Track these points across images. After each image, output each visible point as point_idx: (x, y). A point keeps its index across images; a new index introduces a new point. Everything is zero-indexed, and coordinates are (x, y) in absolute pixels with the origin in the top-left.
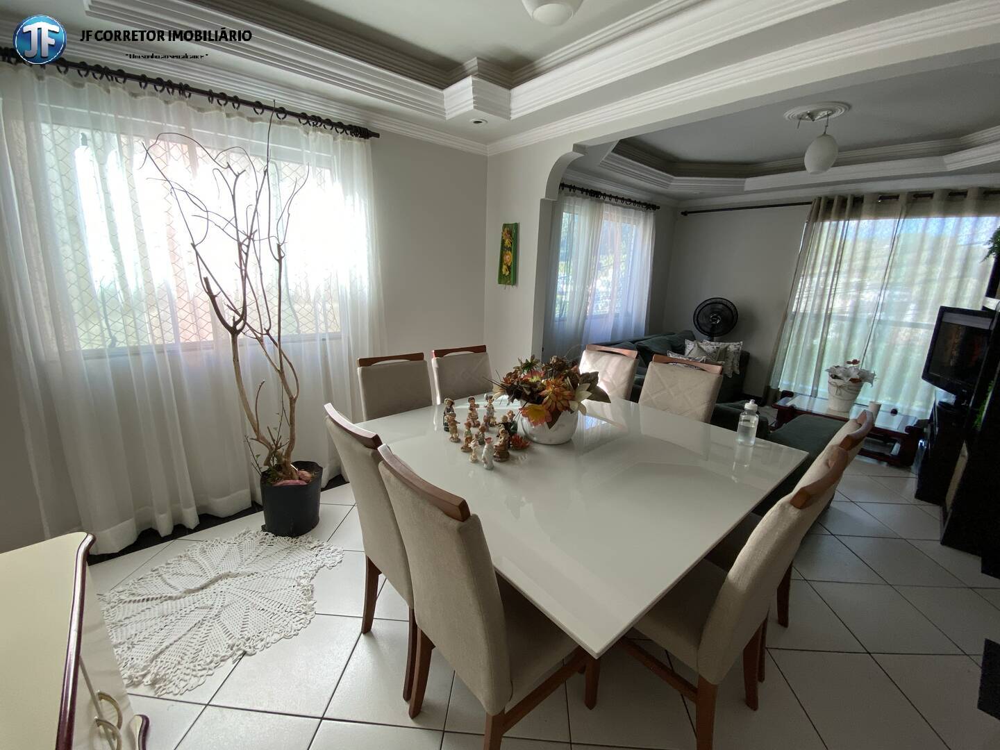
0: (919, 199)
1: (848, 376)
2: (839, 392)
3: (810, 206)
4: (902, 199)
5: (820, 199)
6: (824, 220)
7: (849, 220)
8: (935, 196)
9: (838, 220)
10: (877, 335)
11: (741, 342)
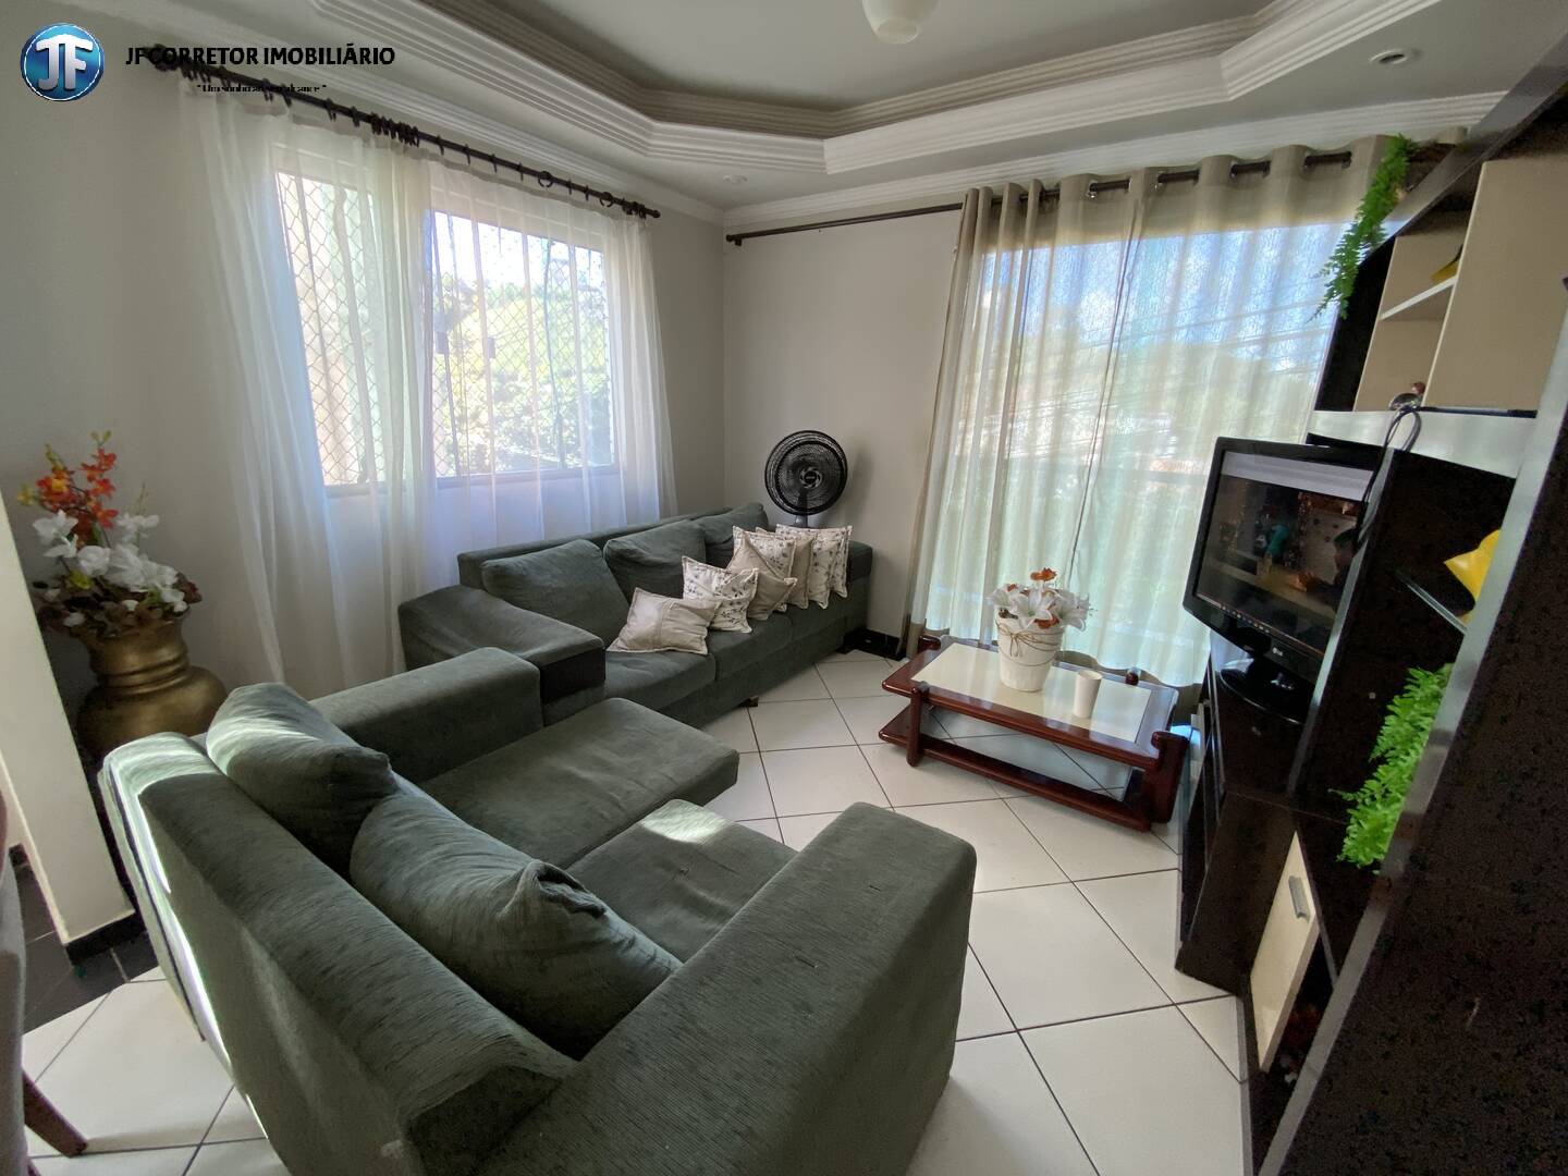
0: (1170, 186)
1: (1031, 614)
2: (1015, 649)
3: (957, 214)
4: (1136, 187)
5: (976, 193)
6: (985, 251)
7: (1033, 248)
8: (1203, 177)
9: (1013, 249)
10: (1097, 505)
11: (850, 527)
